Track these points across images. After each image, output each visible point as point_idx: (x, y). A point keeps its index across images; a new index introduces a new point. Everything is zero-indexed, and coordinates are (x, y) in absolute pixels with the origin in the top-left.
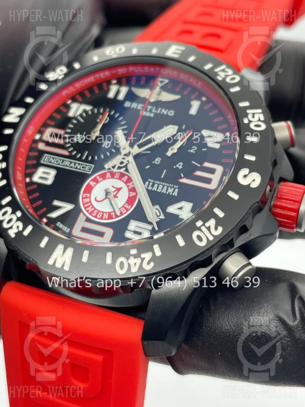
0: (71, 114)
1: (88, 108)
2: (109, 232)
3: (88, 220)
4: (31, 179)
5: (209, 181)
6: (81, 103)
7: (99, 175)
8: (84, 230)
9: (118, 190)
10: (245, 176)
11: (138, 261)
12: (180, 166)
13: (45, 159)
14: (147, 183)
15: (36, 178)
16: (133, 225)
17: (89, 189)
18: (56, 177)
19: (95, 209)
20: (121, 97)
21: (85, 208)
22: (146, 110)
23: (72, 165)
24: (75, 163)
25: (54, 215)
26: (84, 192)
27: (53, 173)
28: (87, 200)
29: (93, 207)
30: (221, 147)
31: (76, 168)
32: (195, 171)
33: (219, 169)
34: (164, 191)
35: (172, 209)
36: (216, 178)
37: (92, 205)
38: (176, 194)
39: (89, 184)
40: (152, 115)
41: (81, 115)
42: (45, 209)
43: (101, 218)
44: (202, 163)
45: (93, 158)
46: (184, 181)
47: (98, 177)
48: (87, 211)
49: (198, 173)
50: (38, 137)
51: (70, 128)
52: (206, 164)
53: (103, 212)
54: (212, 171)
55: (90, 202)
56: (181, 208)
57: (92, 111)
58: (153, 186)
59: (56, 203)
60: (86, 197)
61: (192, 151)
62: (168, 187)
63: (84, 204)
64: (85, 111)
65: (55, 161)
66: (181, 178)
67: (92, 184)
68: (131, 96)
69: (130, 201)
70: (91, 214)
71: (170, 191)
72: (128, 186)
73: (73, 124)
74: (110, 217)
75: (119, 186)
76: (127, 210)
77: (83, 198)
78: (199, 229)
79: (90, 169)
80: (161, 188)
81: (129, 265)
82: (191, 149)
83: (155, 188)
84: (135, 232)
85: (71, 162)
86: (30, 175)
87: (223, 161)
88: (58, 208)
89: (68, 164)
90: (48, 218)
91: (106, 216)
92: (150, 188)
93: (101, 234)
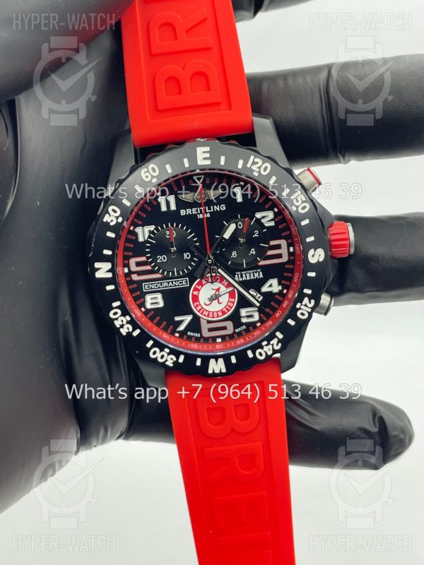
0: (141, 239)
1: (152, 228)
2: (230, 325)
3: (209, 322)
4: (145, 308)
5: (280, 256)
6: (143, 226)
7: (197, 284)
8: (210, 330)
9: (218, 290)
10: (313, 256)
11: (270, 347)
12: (253, 252)
13: (145, 287)
14: (236, 276)
15: (149, 306)
16: (243, 312)
17: (196, 299)
18: (164, 298)
19: (209, 312)
20: (173, 207)
21: (202, 314)
22: (201, 213)
23: (170, 284)
24: (172, 282)
25: (182, 328)
26: (194, 302)
27: (159, 296)
28: (199, 308)
29: (207, 311)
30: (275, 222)
31: (176, 285)
32: (267, 252)
33: (283, 243)
34: (252, 277)
35: (265, 289)
36: (284, 251)
37: (205, 309)
38: (261, 276)
39: (193, 294)
40: (208, 215)
41: (149, 237)
42: (172, 327)
43: (218, 316)
44: (268, 243)
45: (183, 272)
46: (262, 263)
47: (197, 286)
48: (205, 315)
49: (270, 253)
50: (126, 270)
51: (148, 253)
52: (273, 243)
53: (217, 312)
54: (278, 247)
55: (202, 308)
56: (271, 286)
57: (156, 229)
58: (242, 277)
59: (177, 319)
60: (197, 306)
61: (256, 235)
62: (253, 273)
63: (199, 311)
64: (151, 232)
65: (154, 286)
66: (259, 261)
67: (196, 293)
68: (181, 204)
69: (231, 295)
70: (208, 316)
71: (256, 275)
72: (224, 285)
73: (148, 247)
74: (224, 313)
75: (217, 287)
76: (233, 303)
77: (195, 307)
78: (300, 309)
79: (187, 282)
80: (249, 276)
81: (266, 352)
82: (254, 234)
83: (244, 278)
84: (248, 317)
85: (169, 282)
86: (143, 304)
87: (283, 234)
88: (181, 322)
89: (166, 285)
90: (178, 332)
91: (220, 314)
92: (241, 279)
93: (225, 328)
